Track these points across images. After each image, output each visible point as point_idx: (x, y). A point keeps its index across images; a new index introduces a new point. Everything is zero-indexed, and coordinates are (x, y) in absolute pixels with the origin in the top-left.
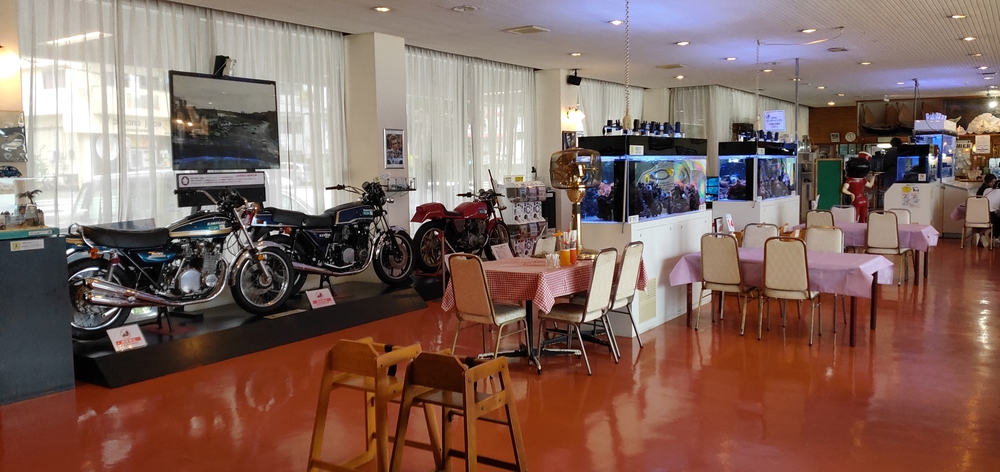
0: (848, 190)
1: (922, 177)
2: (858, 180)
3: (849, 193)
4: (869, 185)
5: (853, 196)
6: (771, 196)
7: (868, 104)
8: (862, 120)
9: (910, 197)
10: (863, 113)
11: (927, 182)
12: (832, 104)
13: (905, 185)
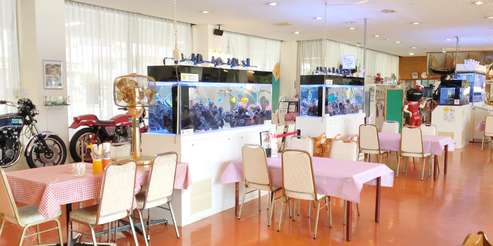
0: (408, 109)
1: (457, 102)
2: (414, 103)
3: (408, 112)
4: (422, 106)
5: (411, 114)
6: (339, 114)
7: (435, 55)
8: (430, 64)
9: (449, 115)
10: (431, 60)
11: (460, 105)
12: (412, 54)
13: (445, 107)
